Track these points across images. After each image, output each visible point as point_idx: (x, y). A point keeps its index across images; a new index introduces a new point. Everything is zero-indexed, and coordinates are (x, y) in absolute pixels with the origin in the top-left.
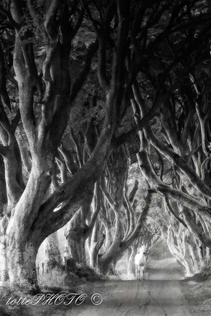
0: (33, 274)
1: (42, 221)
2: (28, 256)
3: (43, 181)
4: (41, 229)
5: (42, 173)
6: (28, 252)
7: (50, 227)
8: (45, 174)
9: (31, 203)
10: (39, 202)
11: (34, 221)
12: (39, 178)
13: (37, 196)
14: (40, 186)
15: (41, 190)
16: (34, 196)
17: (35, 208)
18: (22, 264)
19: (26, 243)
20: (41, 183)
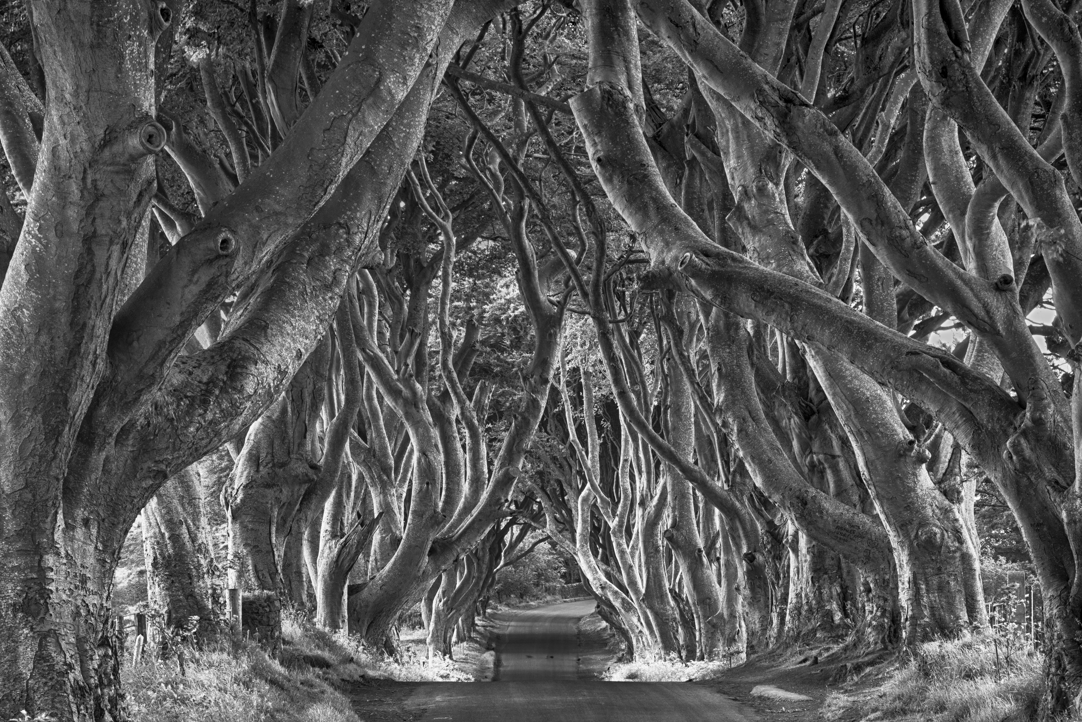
0: (100, 666)
1: (136, 399)
2: (72, 575)
3: (110, 185)
4: (131, 441)
5: (104, 139)
6: (67, 555)
7: (179, 432)
8: (117, 148)
9: (60, 305)
10: (103, 297)
11: (93, 399)
12: (87, 165)
13: (89, 267)
14: (97, 211)
15: (103, 232)
16: (74, 267)
17: (88, 330)
18: (42, 616)
19: (56, 513)
20: (103, 195)
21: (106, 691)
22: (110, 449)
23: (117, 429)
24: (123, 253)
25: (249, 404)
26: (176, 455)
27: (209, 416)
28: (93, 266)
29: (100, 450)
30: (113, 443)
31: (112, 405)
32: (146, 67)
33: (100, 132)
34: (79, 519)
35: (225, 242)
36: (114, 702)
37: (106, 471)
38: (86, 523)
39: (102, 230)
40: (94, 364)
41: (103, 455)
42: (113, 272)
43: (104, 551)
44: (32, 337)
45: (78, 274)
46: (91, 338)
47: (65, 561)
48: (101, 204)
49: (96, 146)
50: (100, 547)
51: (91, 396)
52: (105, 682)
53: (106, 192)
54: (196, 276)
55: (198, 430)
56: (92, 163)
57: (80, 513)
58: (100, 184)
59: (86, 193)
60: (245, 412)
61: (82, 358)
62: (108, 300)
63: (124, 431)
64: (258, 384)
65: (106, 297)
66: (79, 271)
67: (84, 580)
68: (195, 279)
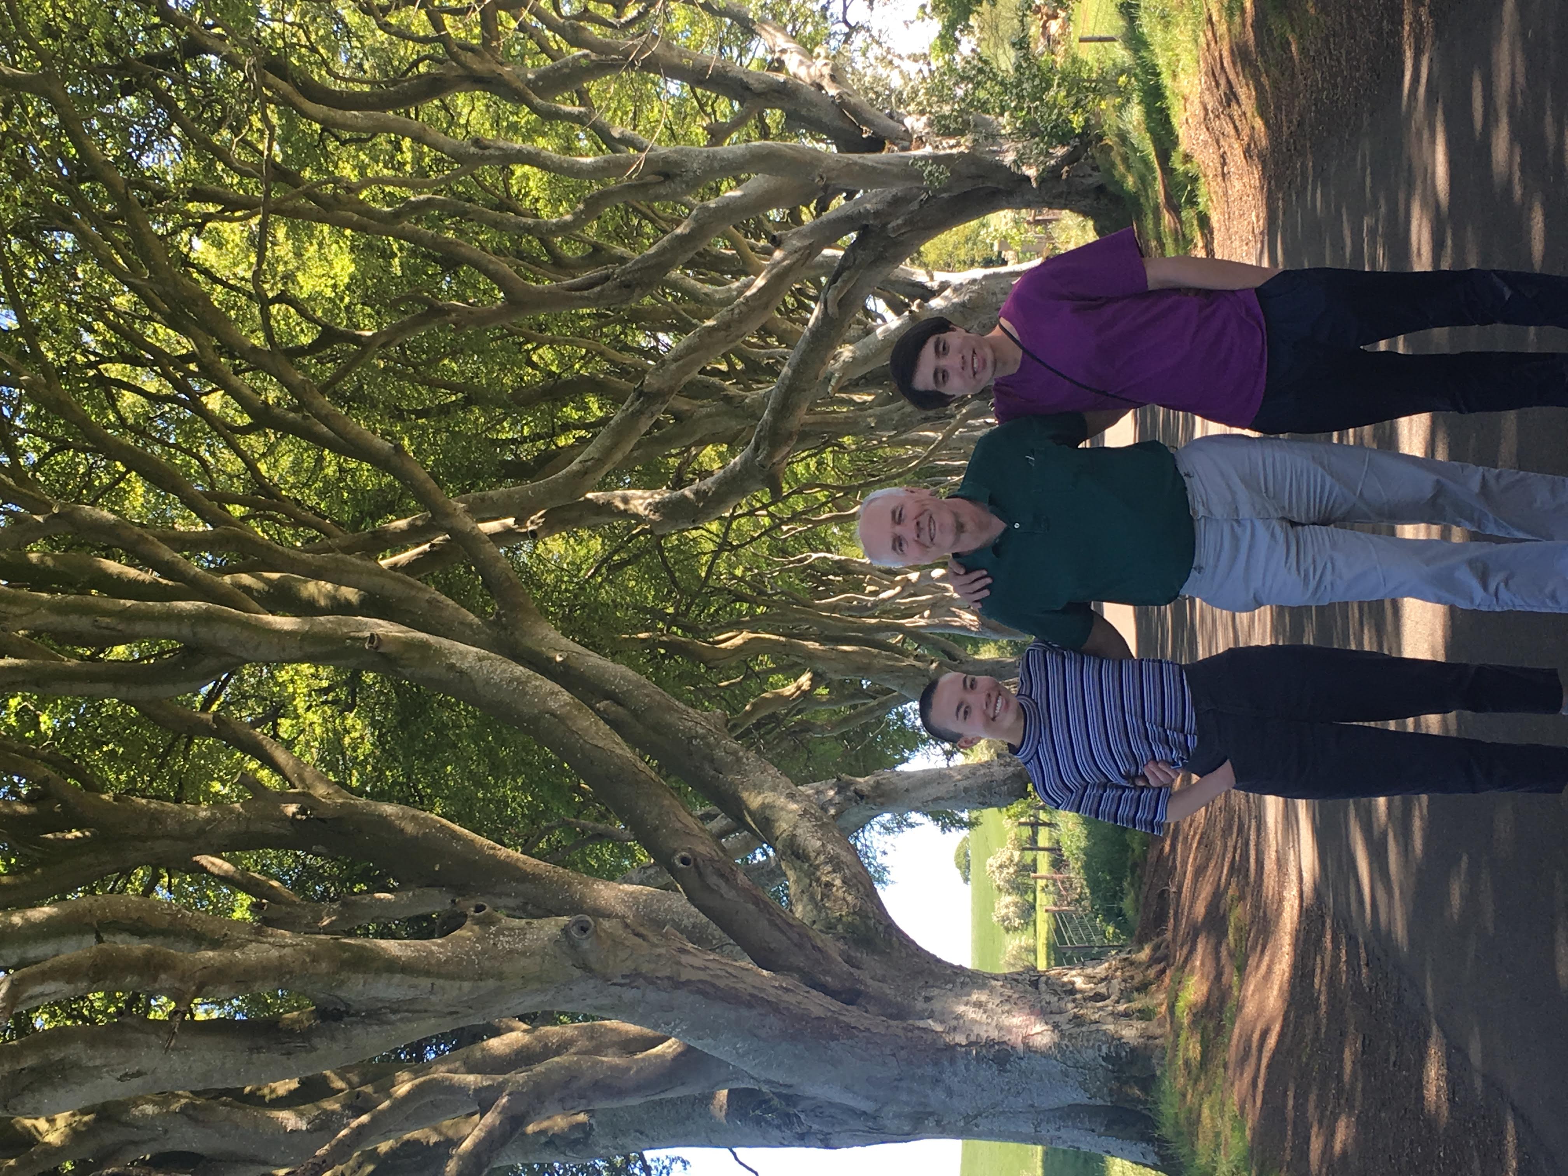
1: (820, 950)
3: (627, 963)
4: (858, 955)
5: (584, 969)
9: (732, 1014)
11: (818, 990)
12: (608, 983)
13: (700, 985)
14: (650, 975)
16: (700, 999)
17: (756, 992)
20: (636, 969)
22: (864, 975)
23: (847, 968)
28: (699, 981)
29: (865, 985)
30: (859, 972)
31: (826, 972)
32: (523, 928)
33: (578, 972)
34: (925, 1006)
35: (684, 861)
37: (883, 980)
38: (927, 999)
39: (667, 972)
40: (787, 990)
41: (870, 982)
43: (954, 983)
44: (761, 1044)
45: (706, 996)
46: (762, 989)
48: (644, 971)
49: (590, 976)
50: (950, 986)
51: (816, 992)
53: (633, 966)
56: (606, 979)
57: (920, 1005)
58: (626, 971)
59: (634, 985)
61: (780, 1001)
63: (849, 961)
66: (703, 994)
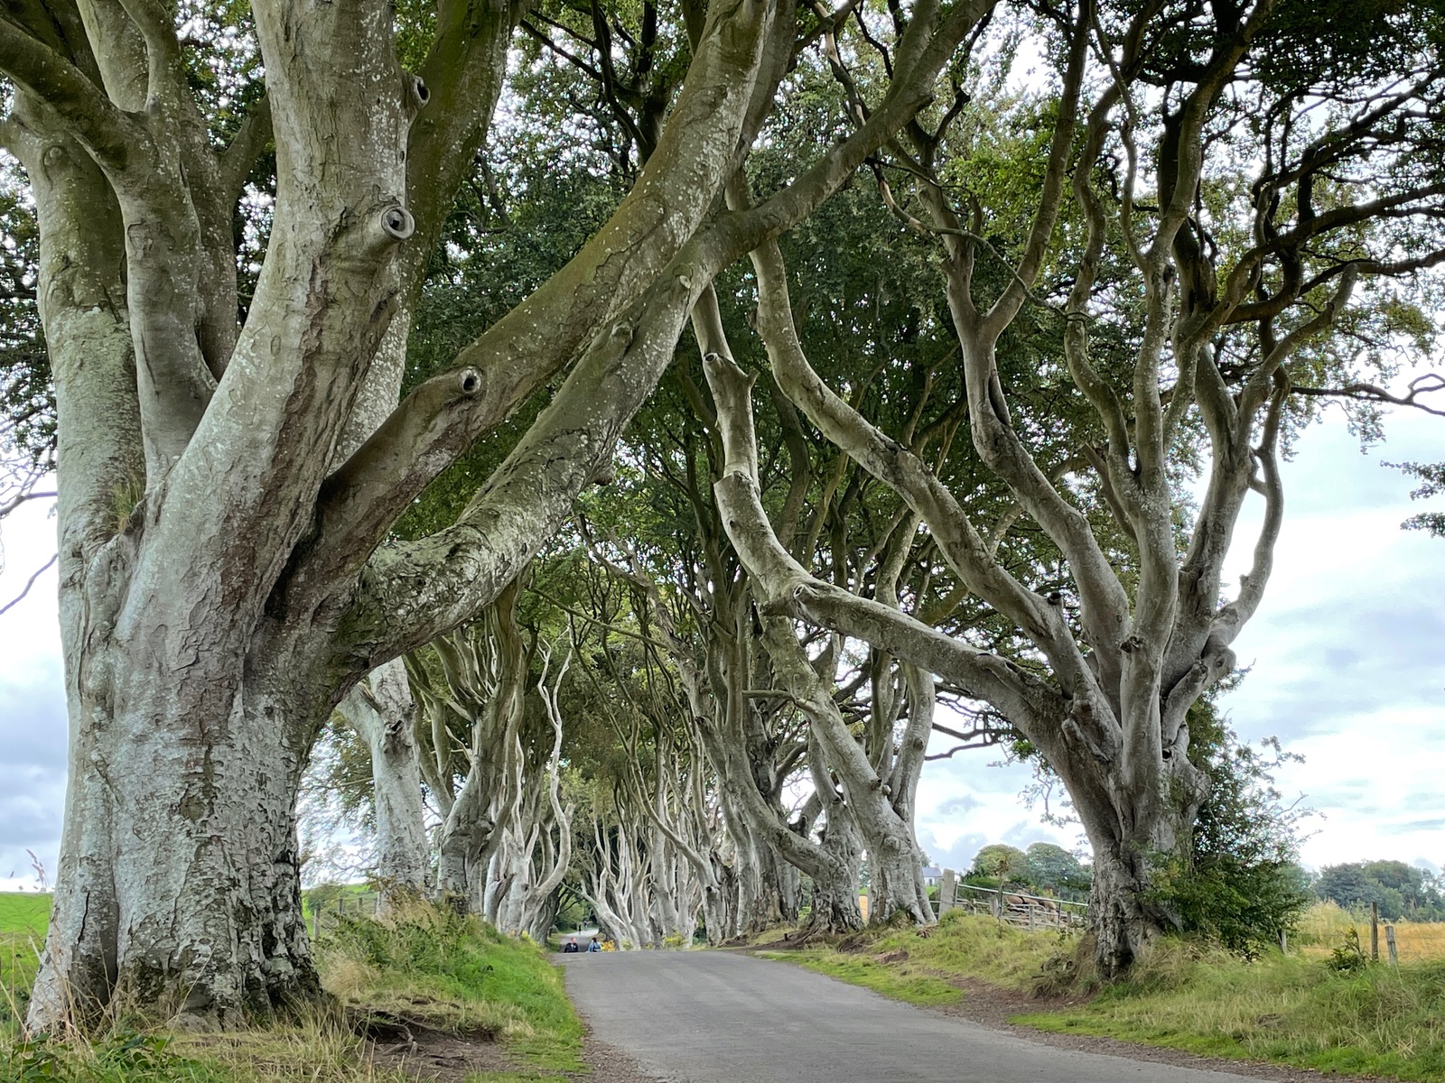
0: (275, 885)
1: (341, 568)
2: (247, 772)
3: (344, 288)
4: (331, 619)
5: (339, 226)
6: (244, 748)
7: (387, 613)
8: (353, 237)
9: (265, 435)
10: (320, 429)
11: (289, 560)
12: (317, 262)
13: (307, 392)
14: (326, 322)
15: (331, 348)
16: (289, 387)
17: (294, 470)
18: (204, 818)
19: (233, 696)
20: (334, 301)
21: (280, 916)
22: (304, 628)
23: (315, 602)
24: (352, 379)
25: (466, 591)
26: (381, 640)
27: (423, 599)
28: (313, 389)
29: (292, 628)
30: (309, 621)
31: (311, 574)
32: (396, 144)
33: (335, 217)
34: (261, 708)
35: (470, 382)
36: (290, 931)
37: (297, 653)
38: (269, 712)
39: (329, 346)
40: (294, 514)
41: (295, 634)
42: (336, 402)
43: (290, 749)
44: (221, 477)
45: (293, 397)
46: (297, 479)
47: (240, 755)
48: (330, 312)
49: (330, 234)
50: (285, 742)
51: (287, 556)
52: (281, 904)
53: (338, 297)
54: (433, 423)
55: (408, 613)
56: (324, 257)
57: (263, 701)
58: (332, 288)
59: (312, 298)
60: (462, 601)
61: (280, 503)
62: (325, 436)
63: (322, 607)
64: (479, 570)
65: (323, 431)
66: (295, 395)
67: (262, 781)
68: (431, 426)
